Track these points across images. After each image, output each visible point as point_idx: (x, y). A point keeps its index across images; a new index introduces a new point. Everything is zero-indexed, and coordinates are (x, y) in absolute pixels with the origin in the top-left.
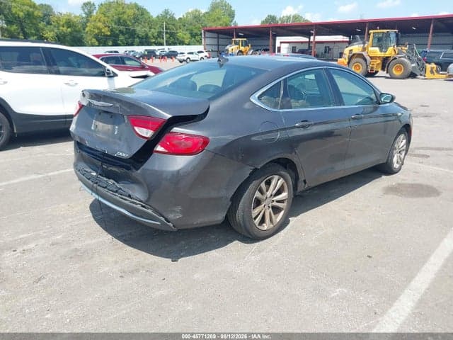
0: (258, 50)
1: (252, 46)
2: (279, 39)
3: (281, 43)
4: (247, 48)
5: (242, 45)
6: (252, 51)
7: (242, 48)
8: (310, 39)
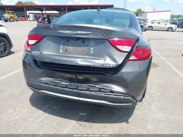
0: (19, 17)
1: (16, 14)
2: (28, 12)
3: (29, 13)
4: (15, 16)
5: (12, 14)
6: (17, 17)
7: (12, 15)
8: (42, 12)
